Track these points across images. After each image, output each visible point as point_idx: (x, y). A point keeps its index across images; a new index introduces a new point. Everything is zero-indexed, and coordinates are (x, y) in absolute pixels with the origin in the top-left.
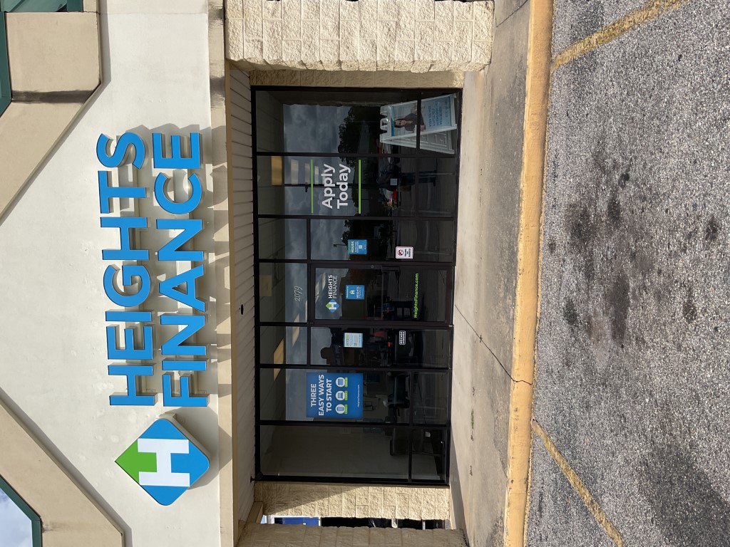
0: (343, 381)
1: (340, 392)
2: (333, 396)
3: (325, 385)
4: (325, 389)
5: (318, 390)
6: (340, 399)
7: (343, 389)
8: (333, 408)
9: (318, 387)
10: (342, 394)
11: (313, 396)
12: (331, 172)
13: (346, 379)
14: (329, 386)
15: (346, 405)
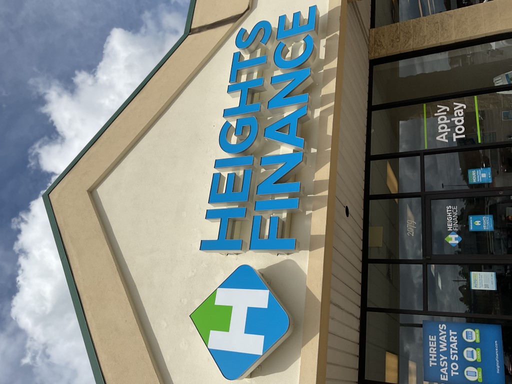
0: (473, 335)
1: (470, 349)
2: (460, 354)
3: (448, 338)
4: (449, 343)
5: (438, 344)
6: (470, 360)
7: (474, 345)
8: (461, 370)
9: (438, 340)
10: (472, 351)
11: (433, 352)
12: (445, 110)
13: (477, 331)
14: (454, 339)
15: (480, 369)
